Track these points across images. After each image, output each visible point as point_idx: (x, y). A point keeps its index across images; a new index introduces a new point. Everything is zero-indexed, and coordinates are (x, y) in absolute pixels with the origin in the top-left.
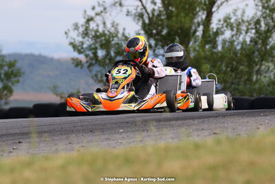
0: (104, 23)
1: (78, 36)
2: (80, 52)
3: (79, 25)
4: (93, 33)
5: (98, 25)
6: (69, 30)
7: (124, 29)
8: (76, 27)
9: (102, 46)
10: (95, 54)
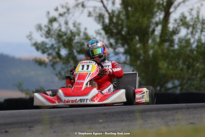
0: (66, 23)
1: (42, 36)
2: (44, 52)
3: (43, 26)
5: (60, 25)
7: (86, 29)
8: (39, 28)
9: (65, 45)
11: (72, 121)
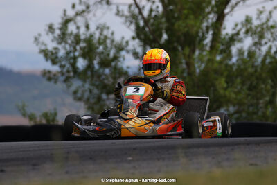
1: (53, 41)
2: (54, 62)
4: (72, 38)
6: (40, 35)
7: (113, 34)
10: (74, 65)
11: (91, 158)
